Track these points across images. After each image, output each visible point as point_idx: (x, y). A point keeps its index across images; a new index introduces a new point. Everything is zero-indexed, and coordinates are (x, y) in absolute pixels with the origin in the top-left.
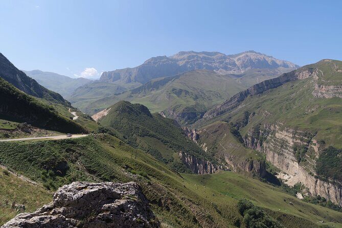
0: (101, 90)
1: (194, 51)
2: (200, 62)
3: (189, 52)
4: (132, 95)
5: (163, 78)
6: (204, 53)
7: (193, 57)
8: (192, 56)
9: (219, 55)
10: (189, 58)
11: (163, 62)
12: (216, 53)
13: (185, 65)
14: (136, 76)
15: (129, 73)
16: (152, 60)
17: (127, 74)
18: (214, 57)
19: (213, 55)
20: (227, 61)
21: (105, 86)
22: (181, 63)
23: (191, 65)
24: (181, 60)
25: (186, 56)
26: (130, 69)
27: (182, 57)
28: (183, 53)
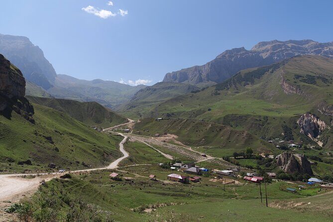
0: (166, 91)
1: (278, 40)
2: (290, 52)
3: (272, 42)
4: (219, 92)
5: (256, 69)
6: (291, 41)
7: (280, 46)
8: (277, 46)
9: (312, 43)
10: (274, 48)
11: (241, 54)
12: (307, 42)
13: (270, 58)
14: (208, 74)
15: (199, 71)
16: (226, 54)
17: (195, 72)
18: (306, 46)
19: (304, 44)
20: (326, 49)
21: (173, 87)
22: (265, 56)
23: (277, 56)
24: (263, 51)
25: (269, 47)
26: (198, 67)
27: (264, 48)
28: (264, 44)
